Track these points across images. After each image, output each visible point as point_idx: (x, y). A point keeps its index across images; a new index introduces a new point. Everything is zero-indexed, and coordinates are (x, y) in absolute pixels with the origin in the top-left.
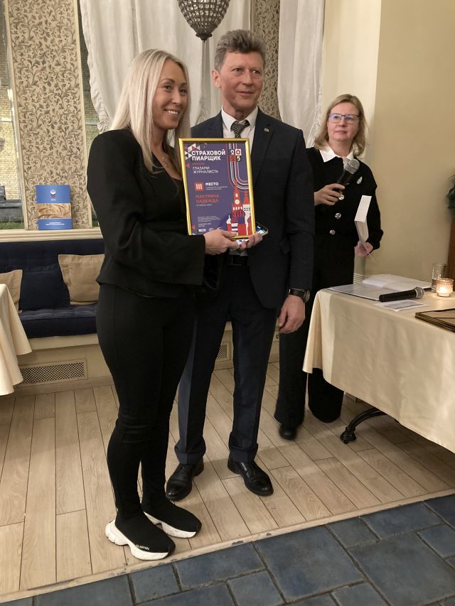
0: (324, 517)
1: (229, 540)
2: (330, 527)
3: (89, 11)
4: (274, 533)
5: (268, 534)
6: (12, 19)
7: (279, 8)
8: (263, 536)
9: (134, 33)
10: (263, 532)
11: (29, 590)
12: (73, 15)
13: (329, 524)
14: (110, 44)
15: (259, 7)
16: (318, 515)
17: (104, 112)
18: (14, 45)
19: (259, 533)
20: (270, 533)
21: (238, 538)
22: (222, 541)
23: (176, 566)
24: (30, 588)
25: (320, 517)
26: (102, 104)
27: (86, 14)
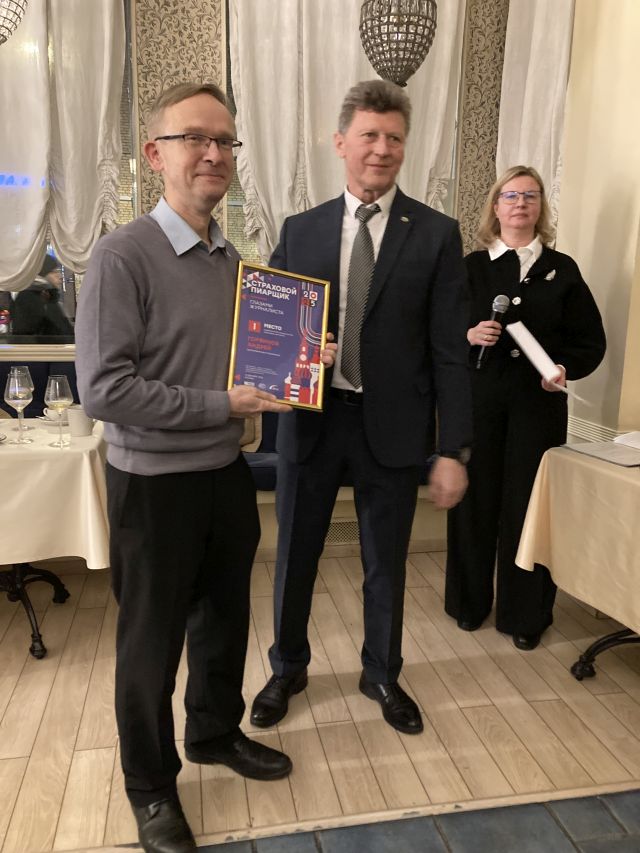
0: (543, 791)
1: (398, 808)
2: (553, 807)
3: (241, 56)
4: (466, 807)
5: (457, 807)
6: (141, 67)
7: (504, 44)
8: (449, 809)
9: (299, 83)
10: (449, 803)
11: (117, 846)
12: (220, 62)
13: (551, 802)
14: (266, 98)
15: (475, 43)
16: (535, 787)
17: (253, 190)
18: (141, 102)
19: (443, 804)
20: (460, 804)
21: (412, 807)
22: (388, 809)
23: (321, 838)
24: (118, 843)
25: (536, 791)
26: (251, 180)
27: (238, 59)
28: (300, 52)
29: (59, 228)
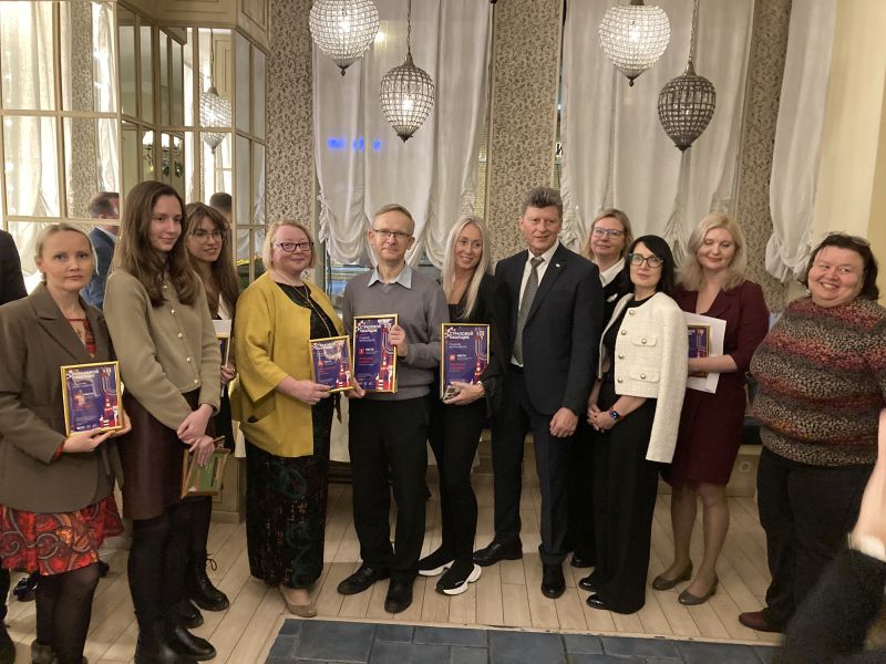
12: (553, 120)
15: (755, 96)
26: (570, 202)
28: (613, 110)
29: (432, 239)
